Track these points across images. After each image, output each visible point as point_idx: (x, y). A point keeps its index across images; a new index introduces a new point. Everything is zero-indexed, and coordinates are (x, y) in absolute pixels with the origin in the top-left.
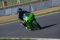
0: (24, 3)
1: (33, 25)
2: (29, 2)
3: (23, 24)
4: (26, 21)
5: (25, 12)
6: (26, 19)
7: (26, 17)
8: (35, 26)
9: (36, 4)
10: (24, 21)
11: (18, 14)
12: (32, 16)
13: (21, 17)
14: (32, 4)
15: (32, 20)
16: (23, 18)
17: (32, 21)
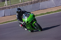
0: (12, 5)
1: (34, 26)
2: (16, 4)
3: (22, 25)
4: (26, 22)
5: (24, 12)
6: (26, 19)
7: (25, 17)
8: (36, 27)
9: (23, 6)
10: (23, 22)
11: (17, 14)
12: (32, 16)
13: (20, 18)
14: (20, 6)
15: (32, 20)
16: (23, 19)
17: (32, 22)
